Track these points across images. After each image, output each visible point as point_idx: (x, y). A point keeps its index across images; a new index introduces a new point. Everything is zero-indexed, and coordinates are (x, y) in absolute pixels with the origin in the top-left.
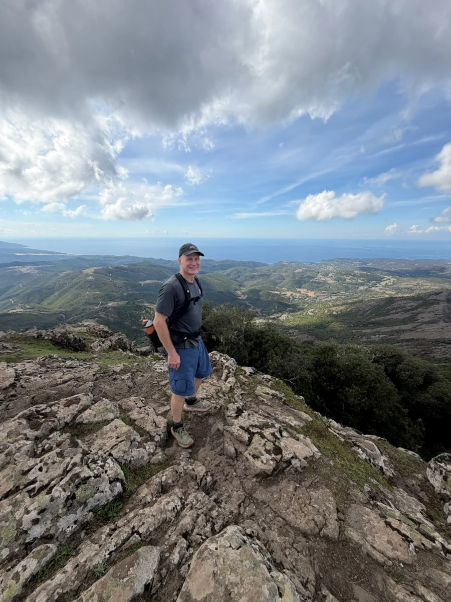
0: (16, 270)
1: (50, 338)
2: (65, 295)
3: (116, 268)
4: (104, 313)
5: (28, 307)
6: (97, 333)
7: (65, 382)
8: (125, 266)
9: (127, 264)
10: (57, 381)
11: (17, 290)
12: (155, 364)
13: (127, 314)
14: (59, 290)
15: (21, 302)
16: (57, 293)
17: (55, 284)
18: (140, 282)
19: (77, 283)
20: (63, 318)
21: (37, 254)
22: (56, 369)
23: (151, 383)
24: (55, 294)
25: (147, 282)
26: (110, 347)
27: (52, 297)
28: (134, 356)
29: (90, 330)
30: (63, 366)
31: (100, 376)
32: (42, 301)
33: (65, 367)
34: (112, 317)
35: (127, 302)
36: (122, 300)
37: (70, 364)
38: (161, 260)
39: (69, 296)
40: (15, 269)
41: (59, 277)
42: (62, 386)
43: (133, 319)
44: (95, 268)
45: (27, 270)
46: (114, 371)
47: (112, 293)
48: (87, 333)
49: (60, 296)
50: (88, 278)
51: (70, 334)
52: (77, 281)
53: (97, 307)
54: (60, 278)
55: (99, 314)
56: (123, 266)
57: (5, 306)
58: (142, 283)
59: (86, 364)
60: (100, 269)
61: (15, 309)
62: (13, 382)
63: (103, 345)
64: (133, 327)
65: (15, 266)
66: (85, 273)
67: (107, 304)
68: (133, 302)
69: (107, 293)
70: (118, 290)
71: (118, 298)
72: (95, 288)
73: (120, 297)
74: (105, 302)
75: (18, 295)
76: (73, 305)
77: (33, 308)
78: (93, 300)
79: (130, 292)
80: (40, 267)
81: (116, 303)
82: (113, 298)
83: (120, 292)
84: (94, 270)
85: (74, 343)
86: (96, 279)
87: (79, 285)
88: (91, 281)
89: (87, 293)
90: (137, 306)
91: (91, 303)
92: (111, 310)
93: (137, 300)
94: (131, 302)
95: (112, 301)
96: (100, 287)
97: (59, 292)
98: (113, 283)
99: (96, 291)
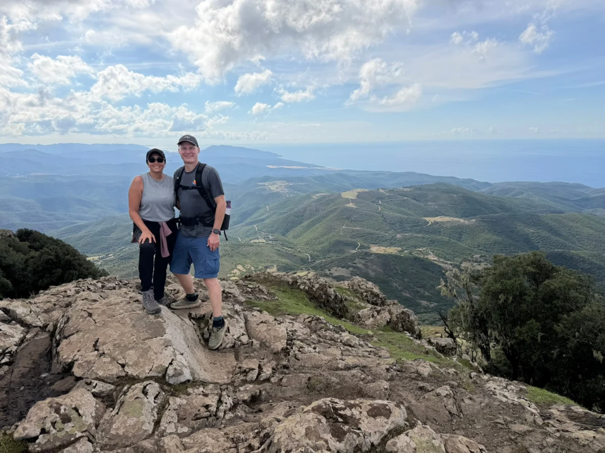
0: (266, 187)
1: (307, 288)
2: (314, 227)
3: (391, 191)
4: (363, 261)
5: (271, 238)
6: (362, 294)
7: (348, 368)
8: (405, 190)
9: (408, 185)
10: (338, 364)
11: (263, 214)
12: (488, 381)
13: (397, 270)
14: (309, 218)
15: (265, 230)
16: (305, 223)
17: (305, 209)
18: (427, 219)
19: (332, 212)
20: (308, 259)
21: (291, 167)
22: (329, 342)
23: (491, 419)
24: (303, 224)
25: (438, 219)
26: (388, 323)
27: (299, 228)
28: (434, 352)
29: (352, 286)
30: (338, 339)
31: (397, 375)
32: (288, 232)
33: (341, 342)
34: (374, 271)
35: (400, 249)
36: (391, 244)
37: (348, 340)
38: (471, 181)
39: (319, 228)
40: (264, 185)
41: (312, 200)
42: (345, 373)
43: (406, 280)
44: (360, 190)
45: (277, 188)
46: (417, 372)
47: (378, 232)
48: (348, 290)
49: (308, 227)
50: (348, 205)
51: (330, 287)
52: (332, 208)
53: (354, 251)
54: (312, 203)
55: (355, 261)
56: (401, 188)
57: (248, 233)
58: (430, 220)
59: (367, 345)
60: (366, 192)
61: (258, 239)
62: (285, 346)
63: (378, 317)
64: (404, 294)
65: (265, 182)
66: (345, 197)
67: (369, 248)
68: (409, 251)
69: (371, 231)
70: (388, 228)
71: (386, 240)
72: (355, 221)
73: (389, 240)
74: (366, 245)
75: (263, 220)
76: (322, 243)
77: (277, 241)
78: (350, 239)
79: (406, 233)
80: (291, 185)
81: (383, 248)
82: (378, 241)
83: (390, 232)
84: (357, 194)
85: (334, 302)
86: (359, 208)
87: (334, 215)
88: (351, 210)
89: (344, 227)
90: (416, 259)
91: (347, 243)
92: (372, 258)
93: (417, 249)
94: (406, 249)
95: (376, 244)
96: (362, 220)
97: (308, 221)
98: (382, 215)
99: (355, 227)
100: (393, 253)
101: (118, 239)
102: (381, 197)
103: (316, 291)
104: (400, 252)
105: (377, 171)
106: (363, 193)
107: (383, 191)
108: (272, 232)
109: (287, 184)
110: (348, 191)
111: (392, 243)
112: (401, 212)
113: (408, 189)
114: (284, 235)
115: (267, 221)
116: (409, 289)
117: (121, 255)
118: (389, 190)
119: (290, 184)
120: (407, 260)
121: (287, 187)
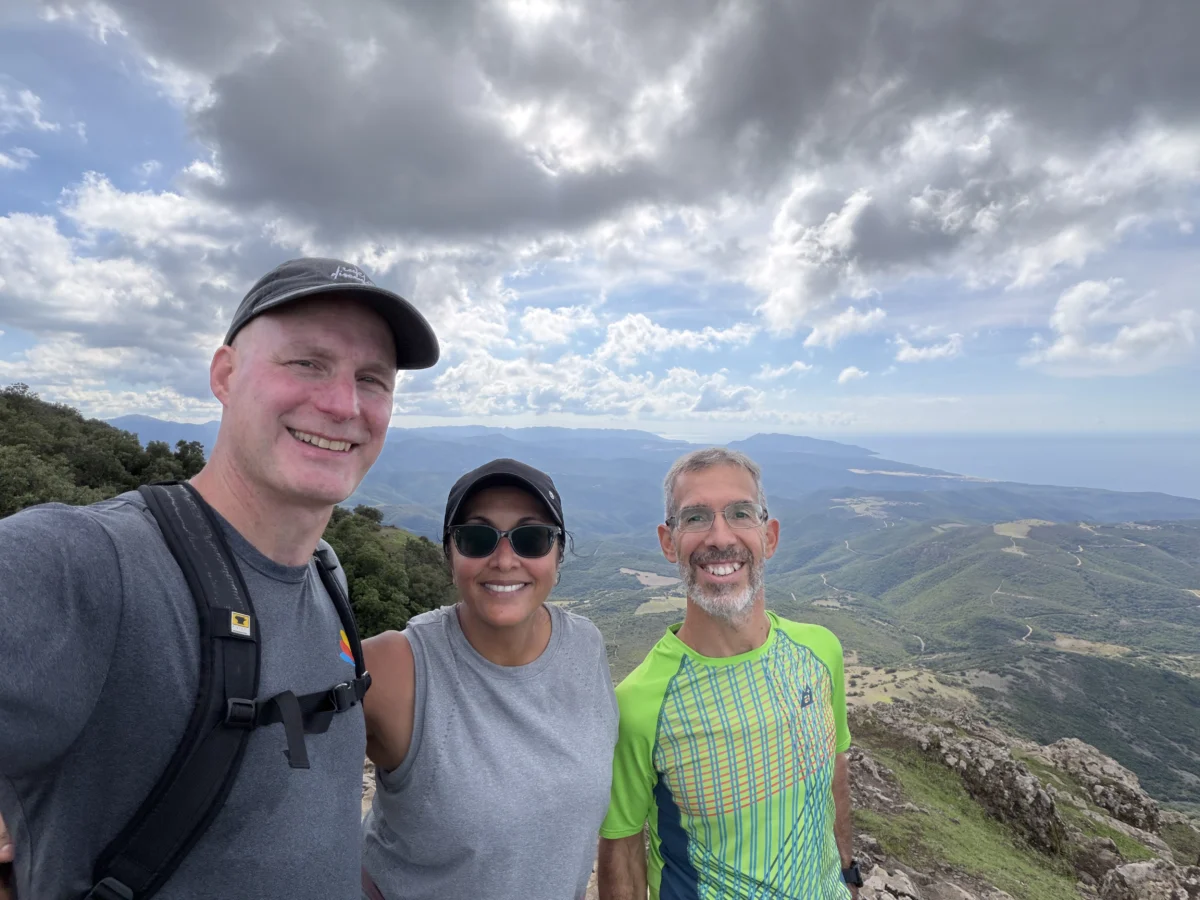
0: (846, 508)
2: (936, 587)
5: (850, 599)
9: (1148, 519)
11: (838, 556)
14: (926, 569)
15: (840, 584)
16: (918, 577)
17: (919, 552)
21: (894, 473)
24: (913, 579)
27: (905, 586)
32: (883, 591)
35: (1128, 650)
39: (946, 590)
40: (843, 504)
41: (933, 535)
47: (1075, 609)
50: (1008, 550)
51: (1023, 773)
52: (974, 554)
53: (1017, 643)
54: (934, 540)
65: (845, 498)
66: (1001, 533)
67: (1053, 640)
68: (1150, 657)
69: (1059, 605)
70: (1098, 602)
71: (1093, 628)
72: (1022, 582)
73: (1101, 628)
74: (1045, 632)
75: (838, 566)
76: (950, 619)
77: (861, 605)
78: (1010, 617)
79: (1144, 618)
80: (894, 505)
81: (1085, 644)
82: (1075, 627)
83: (1104, 612)
84: (1029, 529)
85: (1033, 811)
86: (1032, 556)
87: (977, 565)
88: (1015, 559)
89: (997, 592)
90: (1167, 676)
91: (1003, 625)
92: (1061, 661)
93: (1170, 656)
94: (1142, 653)
95: (1071, 633)
96: (1038, 581)
97: (923, 575)
98: (1084, 575)
99: (1023, 593)
100: (1111, 658)
101: (600, 578)
102: (1084, 539)
103: (986, 778)
104: (1128, 656)
105: (1072, 488)
106: (1043, 528)
107: (1088, 528)
108: (853, 589)
109: (885, 503)
110: (1009, 524)
111: (1108, 634)
112: (1131, 574)
113: (1149, 528)
114: (874, 596)
115: (845, 568)
116: (1151, 741)
117: (602, 603)
118: (1102, 527)
119: (892, 504)
120: (1146, 676)
121: (885, 508)
